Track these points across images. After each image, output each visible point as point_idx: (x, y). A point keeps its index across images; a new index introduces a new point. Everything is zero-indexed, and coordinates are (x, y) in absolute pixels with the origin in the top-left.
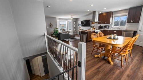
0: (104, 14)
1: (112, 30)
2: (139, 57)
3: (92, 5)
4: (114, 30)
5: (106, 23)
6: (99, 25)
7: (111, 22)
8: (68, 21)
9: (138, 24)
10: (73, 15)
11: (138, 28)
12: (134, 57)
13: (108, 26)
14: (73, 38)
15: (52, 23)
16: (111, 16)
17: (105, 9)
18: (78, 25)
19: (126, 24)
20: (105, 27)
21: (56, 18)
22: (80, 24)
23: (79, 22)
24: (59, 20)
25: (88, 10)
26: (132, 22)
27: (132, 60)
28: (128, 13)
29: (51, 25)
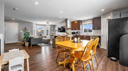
0: (76, 22)
1: (82, 35)
2: (104, 61)
3: (61, 12)
4: (84, 35)
5: (77, 29)
6: (72, 31)
7: (81, 29)
8: (46, 27)
9: (100, 31)
10: (49, 22)
11: (101, 34)
12: (100, 61)
13: (80, 32)
14: (47, 43)
15: (27, 28)
16: (81, 24)
17: (74, 17)
18: (56, 31)
19: (93, 30)
20: (77, 32)
21: (33, 23)
22: (57, 30)
23: (57, 29)
24: (36, 25)
25: (60, 18)
26: (96, 29)
27: (98, 65)
28: (92, 22)
29: (25, 30)
